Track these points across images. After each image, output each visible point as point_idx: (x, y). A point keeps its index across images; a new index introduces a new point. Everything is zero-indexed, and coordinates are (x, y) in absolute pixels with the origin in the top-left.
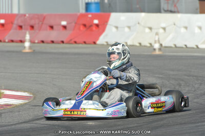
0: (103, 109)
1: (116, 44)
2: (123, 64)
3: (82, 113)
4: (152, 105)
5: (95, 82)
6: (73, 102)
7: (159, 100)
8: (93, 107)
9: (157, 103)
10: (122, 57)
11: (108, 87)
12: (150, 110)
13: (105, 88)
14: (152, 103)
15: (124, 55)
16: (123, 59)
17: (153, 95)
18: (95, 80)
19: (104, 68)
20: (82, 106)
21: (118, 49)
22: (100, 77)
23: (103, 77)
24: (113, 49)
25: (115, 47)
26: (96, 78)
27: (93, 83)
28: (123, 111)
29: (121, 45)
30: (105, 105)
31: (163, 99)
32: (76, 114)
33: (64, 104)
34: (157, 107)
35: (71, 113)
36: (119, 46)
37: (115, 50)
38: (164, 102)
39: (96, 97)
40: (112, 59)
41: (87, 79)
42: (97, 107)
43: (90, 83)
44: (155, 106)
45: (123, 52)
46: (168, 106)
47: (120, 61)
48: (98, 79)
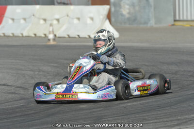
0: (93, 92)
1: (102, 31)
2: (109, 50)
3: (74, 96)
4: (139, 88)
5: (85, 66)
6: (65, 86)
7: (145, 83)
8: (84, 90)
9: (143, 86)
10: (108, 44)
11: (96, 71)
12: (137, 93)
13: (93, 73)
14: (139, 87)
15: (109, 42)
16: (109, 45)
17: (137, 79)
18: (85, 64)
19: (93, 54)
20: (74, 90)
21: (103, 36)
22: (90, 62)
23: (92, 62)
24: (99, 36)
25: (100, 34)
26: (85, 63)
27: (83, 68)
28: (112, 93)
29: (107, 31)
30: (95, 89)
31: (148, 82)
32: (68, 97)
33: (56, 88)
34: (144, 90)
35: (63, 96)
36: (104, 33)
37: (101, 37)
38: (150, 85)
39: (85, 80)
40: (99, 46)
41: (77, 64)
42: (88, 90)
43: (80, 67)
44: (142, 89)
45: (109, 39)
46: (153, 89)
47: (106, 48)
48: (87, 64)
